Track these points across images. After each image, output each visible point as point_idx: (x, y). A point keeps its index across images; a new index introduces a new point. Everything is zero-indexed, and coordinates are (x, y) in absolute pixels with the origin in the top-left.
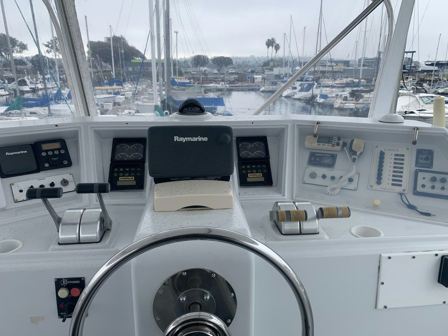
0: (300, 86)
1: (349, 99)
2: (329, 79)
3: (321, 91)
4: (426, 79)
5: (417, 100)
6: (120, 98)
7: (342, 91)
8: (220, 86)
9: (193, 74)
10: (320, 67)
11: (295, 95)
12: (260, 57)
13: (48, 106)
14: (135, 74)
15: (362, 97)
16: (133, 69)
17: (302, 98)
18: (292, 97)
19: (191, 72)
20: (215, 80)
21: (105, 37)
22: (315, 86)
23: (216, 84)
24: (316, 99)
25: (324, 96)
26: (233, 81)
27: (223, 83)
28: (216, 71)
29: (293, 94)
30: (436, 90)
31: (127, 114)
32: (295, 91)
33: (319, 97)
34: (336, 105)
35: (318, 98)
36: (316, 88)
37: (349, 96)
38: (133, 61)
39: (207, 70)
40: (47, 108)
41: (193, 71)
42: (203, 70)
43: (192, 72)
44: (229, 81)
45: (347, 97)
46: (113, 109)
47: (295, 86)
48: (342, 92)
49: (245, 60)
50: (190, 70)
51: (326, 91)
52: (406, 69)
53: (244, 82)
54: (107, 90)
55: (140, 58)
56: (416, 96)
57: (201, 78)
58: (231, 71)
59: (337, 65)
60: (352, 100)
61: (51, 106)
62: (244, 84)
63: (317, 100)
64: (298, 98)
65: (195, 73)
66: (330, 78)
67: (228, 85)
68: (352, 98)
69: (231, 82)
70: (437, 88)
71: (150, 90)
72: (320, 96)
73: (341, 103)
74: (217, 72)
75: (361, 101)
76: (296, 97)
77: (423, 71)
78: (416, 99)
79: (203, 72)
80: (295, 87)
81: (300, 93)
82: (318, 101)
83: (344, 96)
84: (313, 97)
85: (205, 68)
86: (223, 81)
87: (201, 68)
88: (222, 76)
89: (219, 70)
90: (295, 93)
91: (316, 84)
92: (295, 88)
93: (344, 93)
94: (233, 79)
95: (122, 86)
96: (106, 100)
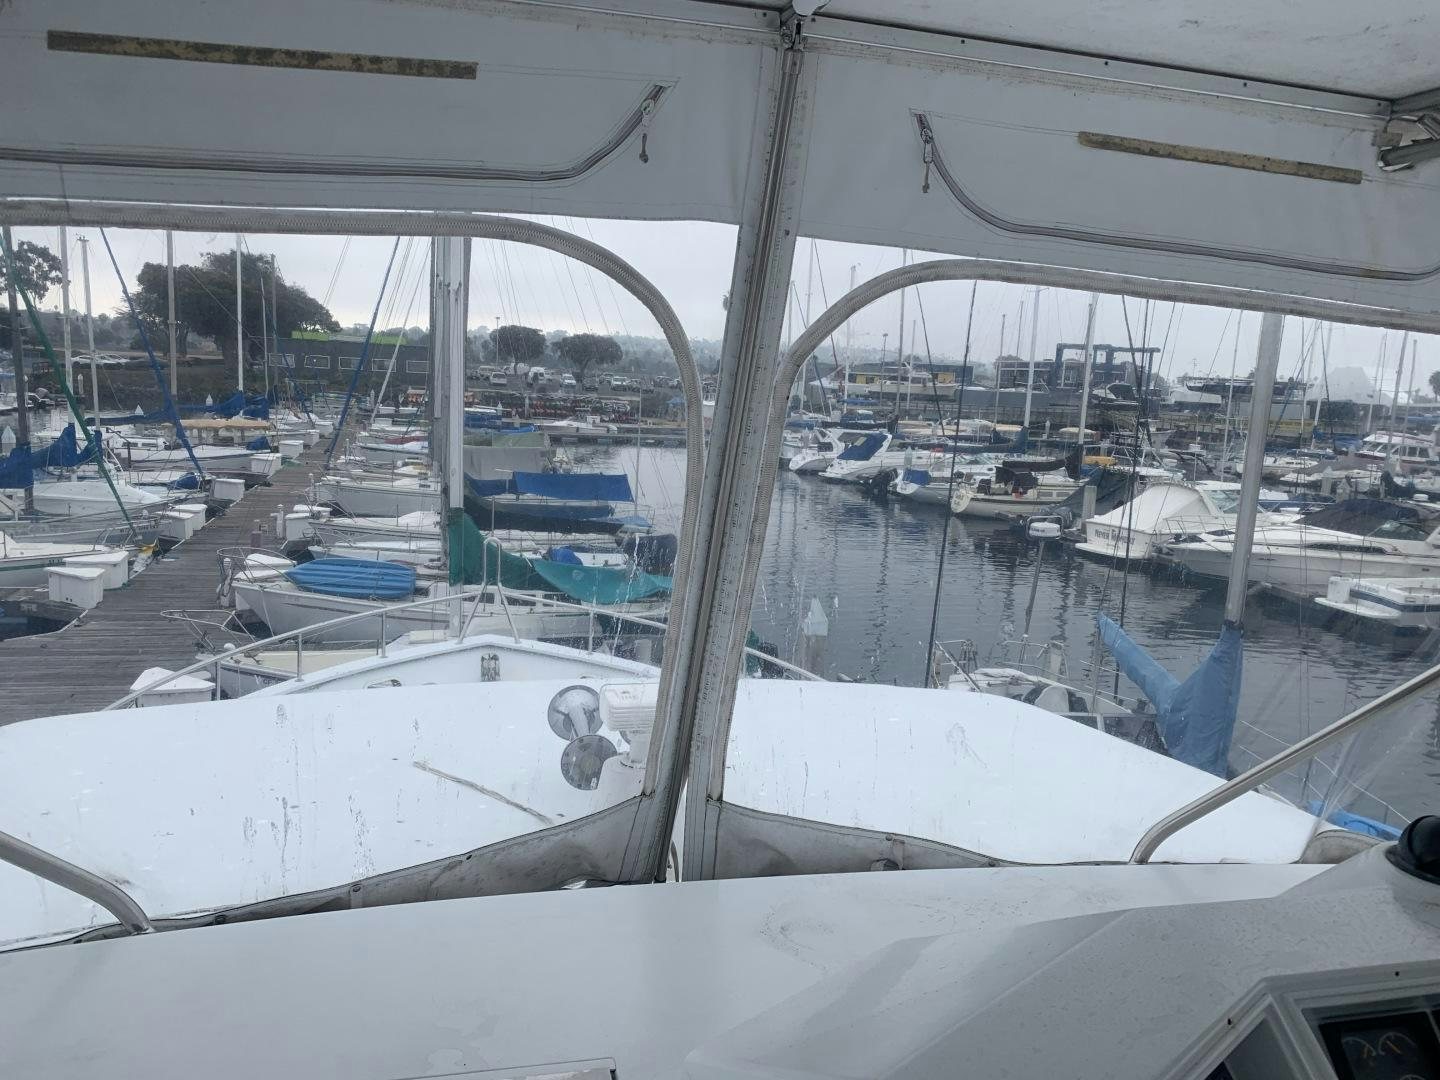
0: (840, 439)
1: (995, 486)
2: (917, 420)
3: (908, 460)
4: (1192, 428)
5: (1201, 500)
6: (266, 462)
7: (972, 463)
8: (588, 425)
9: (496, 385)
10: (888, 382)
11: (829, 469)
12: (699, 342)
13: (26, 483)
14: (305, 377)
15: (1033, 483)
16: (299, 361)
17: (850, 478)
18: (820, 474)
19: (488, 378)
20: (573, 410)
21: (205, 252)
22: (886, 444)
23: (575, 420)
24: (892, 483)
25: (919, 477)
26: (625, 413)
27: (598, 419)
28: (570, 378)
29: (823, 464)
30: (1228, 464)
31: (306, 518)
32: (828, 455)
33: (901, 477)
34: (958, 504)
35: (899, 480)
36: (890, 448)
37: (994, 479)
38: (296, 335)
39: (542, 375)
40: (21, 493)
41: (495, 376)
42: (531, 375)
43: (491, 378)
44: (614, 411)
45: (988, 482)
46: (246, 496)
47: (826, 440)
48: (973, 466)
49: (654, 349)
50: (483, 370)
51: (923, 459)
52: (1134, 399)
53: (661, 417)
54: (216, 430)
55: (318, 327)
56: (1197, 488)
57: (527, 401)
58: (616, 380)
59: (935, 377)
60: (1006, 493)
61: (36, 485)
62: (661, 424)
63: (895, 486)
64: (839, 476)
65: (503, 381)
66: (921, 417)
67: (613, 427)
68: (1003, 486)
69: (621, 417)
70: (1231, 459)
71: (364, 434)
72: (904, 476)
73: (972, 499)
74: (574, 382)
75: (1031, 494)
76: (830, 473)
77: (1181, 406)
78: (1197, 496)
79: (530, 380)
80: (826, 443)
81: (843, 462)
82: (899, 490)
83: (979, 478)
84: (886, 476)
85: (535, 369)
86: (596, 411)
87: (521, 365)
88: (593, 396)
89: (578, 377)
90: (829, 463)
91: (890, 436)
92: (828, 447)
93: (975, 469)
94: (629, 408)
95: (266, 417)
96: (221, 468)
